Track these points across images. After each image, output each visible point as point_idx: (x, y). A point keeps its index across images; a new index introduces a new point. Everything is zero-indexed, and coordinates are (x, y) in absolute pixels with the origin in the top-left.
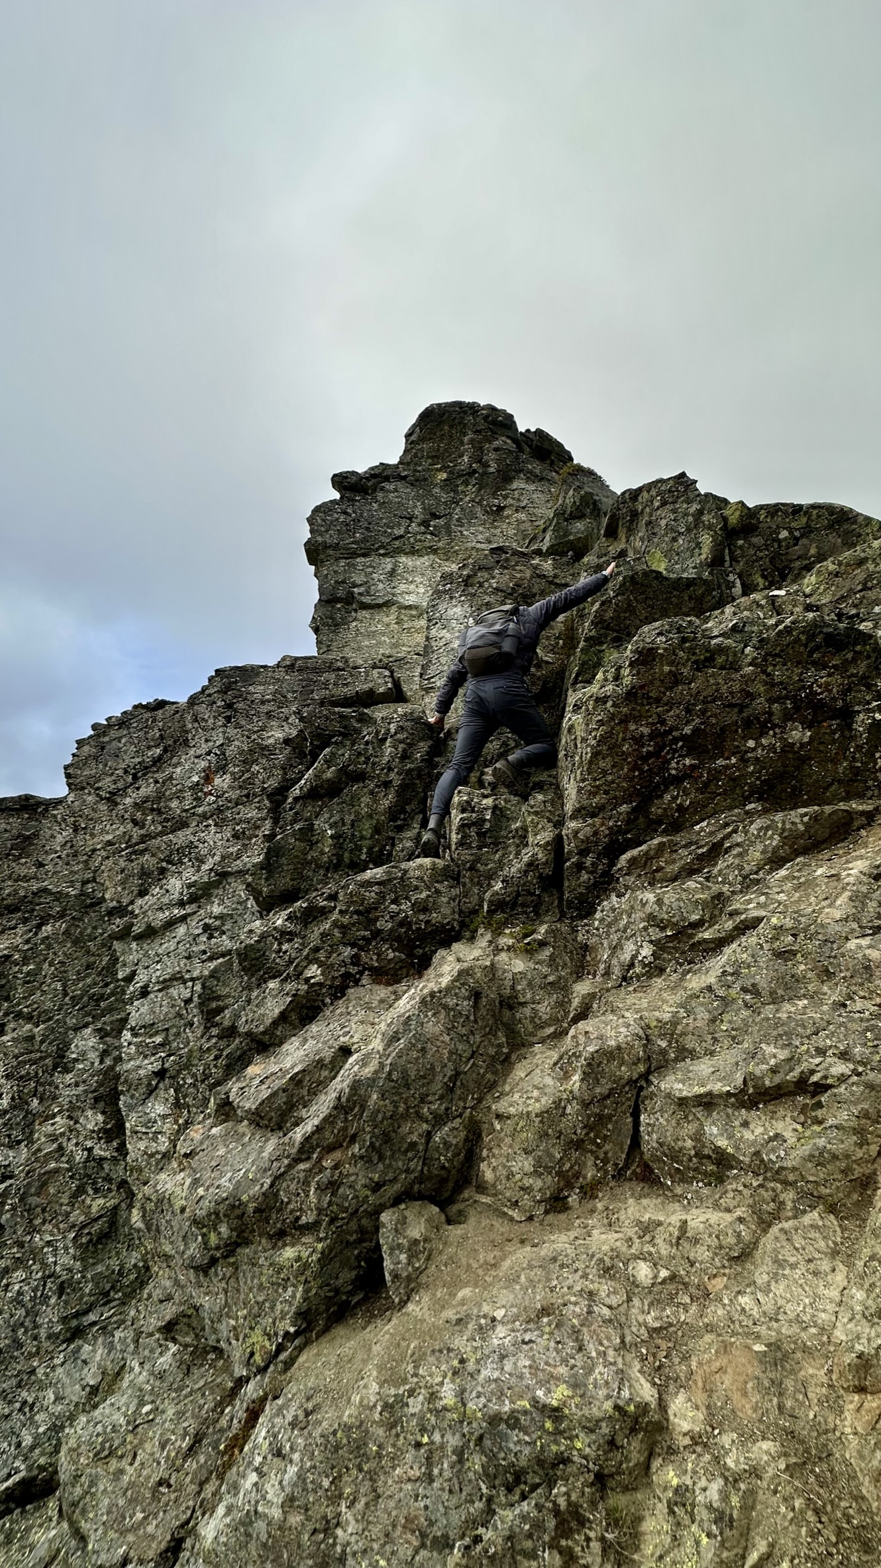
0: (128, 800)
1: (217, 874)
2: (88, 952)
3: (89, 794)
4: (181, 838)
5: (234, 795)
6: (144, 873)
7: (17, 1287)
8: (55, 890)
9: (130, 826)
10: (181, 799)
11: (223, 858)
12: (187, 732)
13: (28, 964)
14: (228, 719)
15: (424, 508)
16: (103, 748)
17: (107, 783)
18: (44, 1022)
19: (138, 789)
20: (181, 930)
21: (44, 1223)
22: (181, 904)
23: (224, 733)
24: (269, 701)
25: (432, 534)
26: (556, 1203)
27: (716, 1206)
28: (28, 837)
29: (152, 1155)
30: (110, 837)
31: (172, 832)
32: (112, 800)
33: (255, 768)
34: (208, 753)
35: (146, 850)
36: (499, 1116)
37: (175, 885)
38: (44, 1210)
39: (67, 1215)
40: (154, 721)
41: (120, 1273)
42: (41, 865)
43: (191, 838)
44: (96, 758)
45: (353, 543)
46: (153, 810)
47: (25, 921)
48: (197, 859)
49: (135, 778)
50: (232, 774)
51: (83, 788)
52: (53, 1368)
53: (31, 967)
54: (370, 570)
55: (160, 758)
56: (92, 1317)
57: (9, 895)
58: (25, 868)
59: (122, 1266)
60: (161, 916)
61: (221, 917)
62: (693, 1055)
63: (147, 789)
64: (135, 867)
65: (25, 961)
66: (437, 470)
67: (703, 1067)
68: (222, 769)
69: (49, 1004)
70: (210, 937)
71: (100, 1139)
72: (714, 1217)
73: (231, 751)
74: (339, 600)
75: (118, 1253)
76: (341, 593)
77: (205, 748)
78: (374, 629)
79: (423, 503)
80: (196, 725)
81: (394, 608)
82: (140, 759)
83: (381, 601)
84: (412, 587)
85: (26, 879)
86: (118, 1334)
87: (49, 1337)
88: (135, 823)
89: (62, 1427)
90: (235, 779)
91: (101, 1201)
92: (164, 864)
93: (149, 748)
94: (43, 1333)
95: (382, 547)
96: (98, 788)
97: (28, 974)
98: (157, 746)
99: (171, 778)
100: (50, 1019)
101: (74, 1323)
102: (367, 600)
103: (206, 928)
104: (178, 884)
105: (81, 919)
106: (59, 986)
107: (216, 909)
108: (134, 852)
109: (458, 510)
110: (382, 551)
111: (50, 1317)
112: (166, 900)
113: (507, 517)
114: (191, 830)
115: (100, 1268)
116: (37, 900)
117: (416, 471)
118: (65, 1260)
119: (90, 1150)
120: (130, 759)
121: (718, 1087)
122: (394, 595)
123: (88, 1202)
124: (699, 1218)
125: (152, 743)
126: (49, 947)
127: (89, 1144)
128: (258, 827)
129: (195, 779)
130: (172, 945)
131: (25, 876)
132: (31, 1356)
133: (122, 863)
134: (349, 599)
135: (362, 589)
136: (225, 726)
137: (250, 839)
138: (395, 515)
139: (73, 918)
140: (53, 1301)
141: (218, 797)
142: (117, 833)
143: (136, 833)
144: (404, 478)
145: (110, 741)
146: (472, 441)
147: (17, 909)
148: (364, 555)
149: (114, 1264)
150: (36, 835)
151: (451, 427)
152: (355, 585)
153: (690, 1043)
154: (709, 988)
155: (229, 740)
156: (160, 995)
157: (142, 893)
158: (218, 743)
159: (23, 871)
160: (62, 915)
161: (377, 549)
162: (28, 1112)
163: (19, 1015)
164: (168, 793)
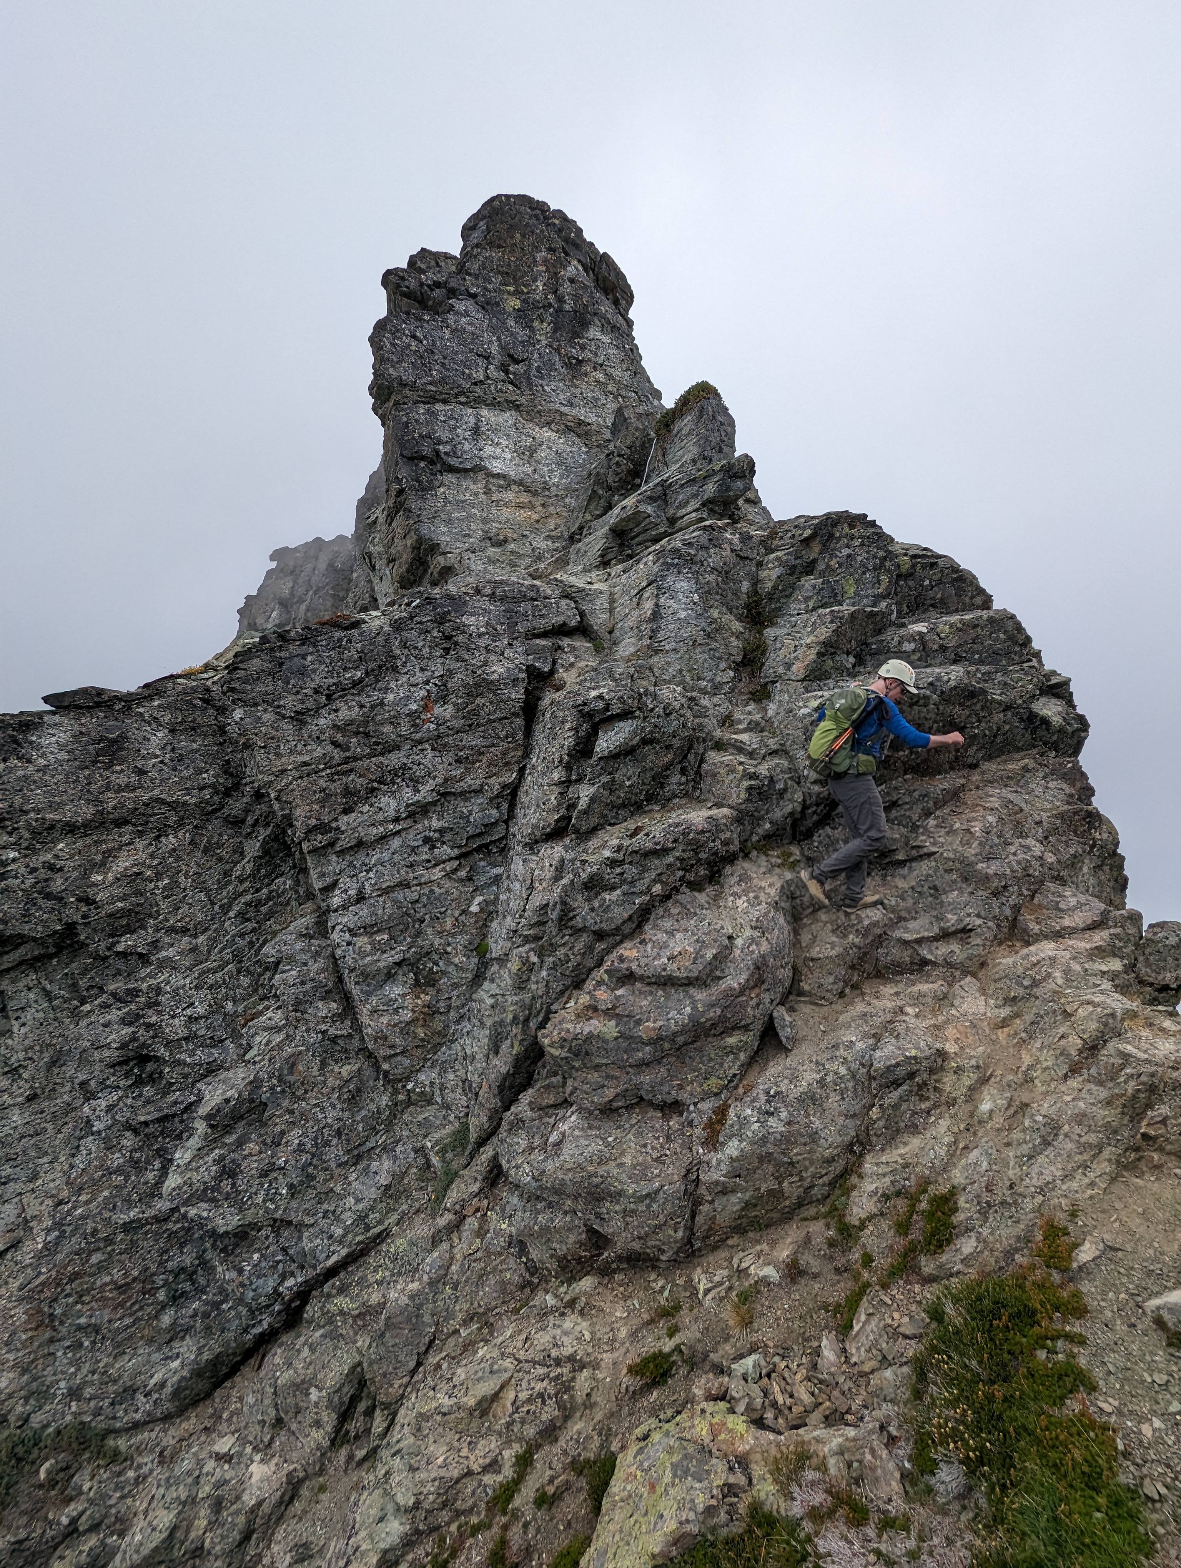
0: (322, 721)
1: (439, 794)
2: (220, 859)
3: (265, 710)
4: (394, 759)
5: (458, 724)
6: (347, 792)
7: (296, 1142)
8: (169, 799)
9: (330, 748)
10: (396, 725)
11: (446, 780)
12: (394, 658)
13: (162, 879)
14: (447, 650)
15: (500, 345)
16: (281, 665)
17: (291, 702)
18: (202, 933)
19: (336, 711)
20: (396, 843)
21: (306, 1092)
22: (396, 820)
23: (443, 664)
24: (483, 634)
25: (511, 383)
26: (842, 995)
27: (927, 982)
28: (113, 742)
29: (395, 1025)
30: (306, 758)
31: (382, 754)
32: (299, 718)
33: (480, 701)
34: (427, 683)
35: (351, 770)
36: (812, 960)
37: (389, 804)
38: (303, 1084)
39: (325, 1082)
40: (350, 641)
41: (379, 1112)
42: (142, 772)
43: (405, 760)
44: (272, 674)
45: (431, 383)
46: (357, 733)
47: (141, 834)
48: (411, 780)
49: (329, 697)
50: (455, 704)
51: (256, 705)
52: (350, 1184)
53: (166, 881)
54: (452, 422)
55: (361, 681)
56: (369, 1145)
57: (115, 808)
58: (121, 776)
59: (378, 1108)
60: (375, 831)
61: (442, 831)
62: (905, 919)
63: (348, 711)
64: (337, 787)
65: (158, 876)
66: (509, 293)
67: (912, 925)
68: (443, 699)
69: (200, 917)
70: (433, 848)
71: (334, 1022)
72: (931, 986)
73: (454, 683)
74: (423, 458)
75: (372, 1100)
76: (426, 451)
77: (419, 677)
78: (461, 497)
79: (499, 338)
80: (406, 652)
81: (481, 476)
82: (335, 680)
83: (468, 465)
84: (498, 450)
85: (128, 788)
86: (399, 1149)
87: (339, 1166)
88: (336, 744)
89: (367, 1216)
90: (458, 710)
91: (348, 1067)
92: (375, 785)
93: (345, 669)
94: (333, 1165)
95: (463, 393)
96: (279, 707)
97: (165, 888)
98: (356, 668)
99: (382, 704)
100: (206, 930)
101: (356, 1152)
102: (454, 462)
103: (427, 840)
104: (393, 804)
105: (204, 827)
106: (202, 896)
107: (436, 824)
108: (337, 773)
109: (536, 355)
110: (462, 399)
111: (335, 1152)
112: (380, 817)
113: (586, 375)
114: (403, 753)
115: (363, 1113)
116: (149, 811)
117: (485, 288)
118: (332, 1114)
119: (324, 1032)
120: (320, 678)
121: (926, 934)
122: (481, 458)
123: (337, 1070)
124: (925, 987)
125: (349, 665)
126: (178, 859)
127: (323, 1027)
128: (483, 754)
129: (414, 707)
130: (386, 855)
131: (127, 786)
132: (326, 1181)
133: (322, 783)
134: (435, 459)
135: (448, 448)
136: (442, 657)
137: (473, 763)
138: (471, 351)
139: (196, 827)
140: (334, 1142)
141: (438, 725)
142: (315, 754)
143: (337, 755)
144: (474, 296)
145: (291, 658)
146: (545, 261)
147: (126, 822)
148: (445, 402)
149: (372, 1107)
150: (123, 737)
151: (523, 236)
152: (440, 442)
153: (904, 914)
154: (913, 888)
155: (451, 673)
156: (381, 899)
157: (347, 811)
158: (436, 674)
159: (123, 780)
160: (180, 824)
161: (456, 396)
162: (226, 1015)
163: (172, 930)
164: (379, 718)
